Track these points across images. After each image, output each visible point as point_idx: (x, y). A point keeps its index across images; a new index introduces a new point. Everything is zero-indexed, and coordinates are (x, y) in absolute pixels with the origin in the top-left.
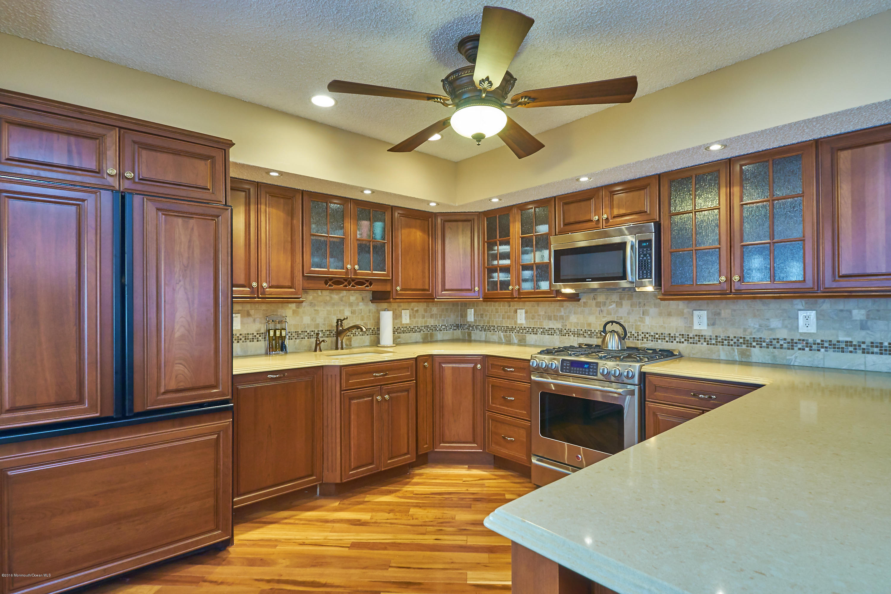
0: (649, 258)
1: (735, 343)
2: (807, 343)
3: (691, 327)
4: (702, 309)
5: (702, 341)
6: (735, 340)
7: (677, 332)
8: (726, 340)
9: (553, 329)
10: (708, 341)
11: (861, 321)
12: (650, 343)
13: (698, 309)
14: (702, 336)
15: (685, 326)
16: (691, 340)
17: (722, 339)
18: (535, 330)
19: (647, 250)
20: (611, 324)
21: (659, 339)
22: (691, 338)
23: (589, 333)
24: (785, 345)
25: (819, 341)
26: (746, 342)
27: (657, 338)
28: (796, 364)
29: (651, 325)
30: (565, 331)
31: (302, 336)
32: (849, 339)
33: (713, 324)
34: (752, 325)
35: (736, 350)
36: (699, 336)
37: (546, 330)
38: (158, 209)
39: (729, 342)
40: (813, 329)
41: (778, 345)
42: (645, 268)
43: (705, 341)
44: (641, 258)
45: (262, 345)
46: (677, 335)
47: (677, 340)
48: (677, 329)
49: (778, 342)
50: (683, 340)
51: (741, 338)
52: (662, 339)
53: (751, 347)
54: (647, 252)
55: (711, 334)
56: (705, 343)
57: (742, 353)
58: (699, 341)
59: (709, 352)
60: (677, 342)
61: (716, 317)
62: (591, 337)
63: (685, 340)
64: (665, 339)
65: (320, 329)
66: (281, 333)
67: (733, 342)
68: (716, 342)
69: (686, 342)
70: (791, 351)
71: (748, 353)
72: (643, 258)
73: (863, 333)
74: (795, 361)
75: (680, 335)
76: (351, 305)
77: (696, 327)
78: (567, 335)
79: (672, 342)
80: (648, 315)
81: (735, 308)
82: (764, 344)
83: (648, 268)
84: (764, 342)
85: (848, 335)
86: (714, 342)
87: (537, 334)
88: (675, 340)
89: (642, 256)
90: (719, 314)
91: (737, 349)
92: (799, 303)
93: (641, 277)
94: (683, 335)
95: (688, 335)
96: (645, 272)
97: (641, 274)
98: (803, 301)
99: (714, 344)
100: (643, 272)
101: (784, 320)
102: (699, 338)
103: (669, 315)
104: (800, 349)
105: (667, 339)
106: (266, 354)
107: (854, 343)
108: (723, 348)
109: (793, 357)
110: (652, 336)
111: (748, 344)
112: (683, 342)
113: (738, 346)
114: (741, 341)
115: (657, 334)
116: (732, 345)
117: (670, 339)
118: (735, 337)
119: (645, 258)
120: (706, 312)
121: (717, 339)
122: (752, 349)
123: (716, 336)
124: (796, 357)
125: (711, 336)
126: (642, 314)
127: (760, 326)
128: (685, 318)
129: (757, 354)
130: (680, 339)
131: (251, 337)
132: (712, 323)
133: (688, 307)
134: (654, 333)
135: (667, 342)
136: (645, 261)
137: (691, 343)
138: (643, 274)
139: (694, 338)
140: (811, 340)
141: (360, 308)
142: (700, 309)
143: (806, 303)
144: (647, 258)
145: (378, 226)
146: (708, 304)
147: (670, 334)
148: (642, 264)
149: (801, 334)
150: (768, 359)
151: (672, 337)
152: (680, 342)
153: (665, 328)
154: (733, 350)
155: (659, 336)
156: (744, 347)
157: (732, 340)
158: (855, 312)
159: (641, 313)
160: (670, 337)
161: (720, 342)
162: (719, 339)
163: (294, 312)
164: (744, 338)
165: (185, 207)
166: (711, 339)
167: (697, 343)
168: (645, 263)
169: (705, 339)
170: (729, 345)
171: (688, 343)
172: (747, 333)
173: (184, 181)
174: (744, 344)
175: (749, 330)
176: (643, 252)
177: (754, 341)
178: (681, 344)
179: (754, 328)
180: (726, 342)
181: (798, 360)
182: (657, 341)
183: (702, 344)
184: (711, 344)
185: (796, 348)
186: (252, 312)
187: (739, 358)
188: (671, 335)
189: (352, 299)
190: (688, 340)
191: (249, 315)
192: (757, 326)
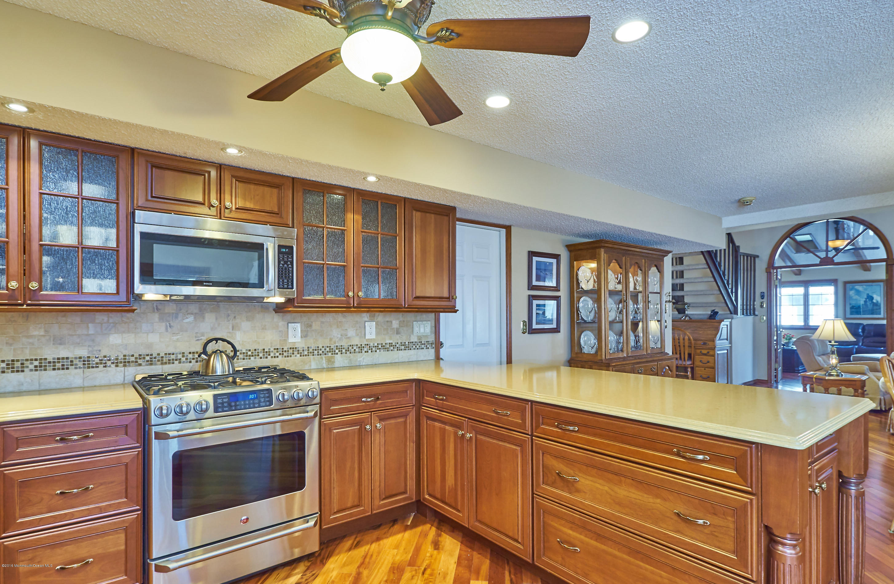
0: (290, 266)
1: (323, 352)
2: (370, 347)
3: (286, 340)
4: (296, 321)
5: (296, 353)
6: (323, 350)
7: (271, 347)
8: (316, 350)
9: (67, 358)
10: (301, 353)
11: (397, 328)
12: (242, 362)
13: (292, 321)
14: (296, 348)
15: (280, 340)
16: (285, 354)
17: (313, 350)
18: (17, 364)
19: (288, 257)
20: (215, 342)
21: (252, 356)
22: (285, 351)
23: (148, 358)
24: (357, 350)
25: (376, 345)
26: (332, 351)
27: (250, 356)
28: (364, 364)
29: (243, 341)
30: (97, 360)
32: (391, 342)
33: (306, 336)
34: (336, 335)
35: (324, 359)
36: (293, 348)
37: (50, 362)
39: (318, 352)
40: (373, 336)
41: (352, 350)
42: (286, 277)
43: (298, 353)
44: (281, 265)
46: (272, 349)
47: (272, 355)
48: (271, 343)
49: (353, 348)
50: (277, 354)
51: (328, 347)
52: (255, 355)
53: (335, 354)
54: (288, 259)
55: (304, 346)
56: (299, 355)
57: (330, 361)
58: (293, 354)
59: (302, 363)
60: (272, 357)
61: (309, 329)
62: (151, 364)
63: (280, 354)
64: (258, 355)
67: (321, 351)
68: (308, 353)
69: (280, 357)
70: (360, 354)
71: (333, 360)
72: (283, 265)
73: (398, 336)
74: (363, 362)
75: (275, 349)
77: (291, 340)
78: (101, 366)
79: (267, 358)
80: (239, 330)
81: (323, 320)
82: (344, 351)
83: (289, 277)
84: (344, 348)
85: (391, 339)
86: (306, 353)
87: (23, 371)
88: (269, 355)
89: (282, 262)
90: (311, 326)
91: (325, 357)
92: (365, 316)
93: (281, 286)
94: (277, 349)
95: (283, 349)
96: (285, 281)
97: (281, 283)
98: (368, 314)
99: (306, 355)
100: (283, 281)
101: (356, 330)
102: (293, 351)
103: (264, 328)
104: (365, 352)
105: (261, 355)
107: (393, 344)
108: (314, 358)
109: (362, 359)
110: (244, 353)
111: (332, 352)
112: (278, 357)
113: (325, 354)
114: (328, 349)
115: (250, 350)
116: (321, 355)
117: (264, 355)
118: (323, 347)
119: (286, 266)
120: (299, 325)
121: (308, 350)
122: (336, 355)
123: (308, 348)
124: (364, 359)
125: (303, 348)
126: (231, 329)
127: (341, 336)
128: (280, 331)
129: (339, 360)
130: (275, 354)
132: (304, 335)
133: (283, 320)
134: (247, 350)
135: (261, 358)
136: (286, 269)
137: (285, 357)
138: (283, 283)
139: (288, 351)
140: (372, 345)
142: (294, 321)
143: (370, 316)
144: (288, 265)
146: (301, 316)
147: (264, 349)
148: (282, 271)
149: (367, 340)
150: (346, 363)
151: (267, 352)
152: (275, 357)
153: (259, 343)
154: (322, 358)
155: (252, 353)
156: (330, 354)
157: (321, 350)
158: (394, 322)
159: (231, 327)
160: (264, 352)
161: (311, 353)
162: (311, 350)
164: (330, 347)
166: (303, 351)
167: (291, 356)
168: (286, 272)
169: (298, 351)
170: (318, 355)
171: (282, 357)
172: (332, 343)
174: (330, 352)
175: (334, 340)
176: (283, 259)
177: (337, 349)
178: (276, 359)
179: (337, 338)
180: (316, 352)
181: (365, 361)
182: (250, 359)
183: (296, 356)
184: (303, 356)
185: (363, 352)
187: (326, 365)
188: (265, 351)
190: (283, 354)
192: (339, 336)
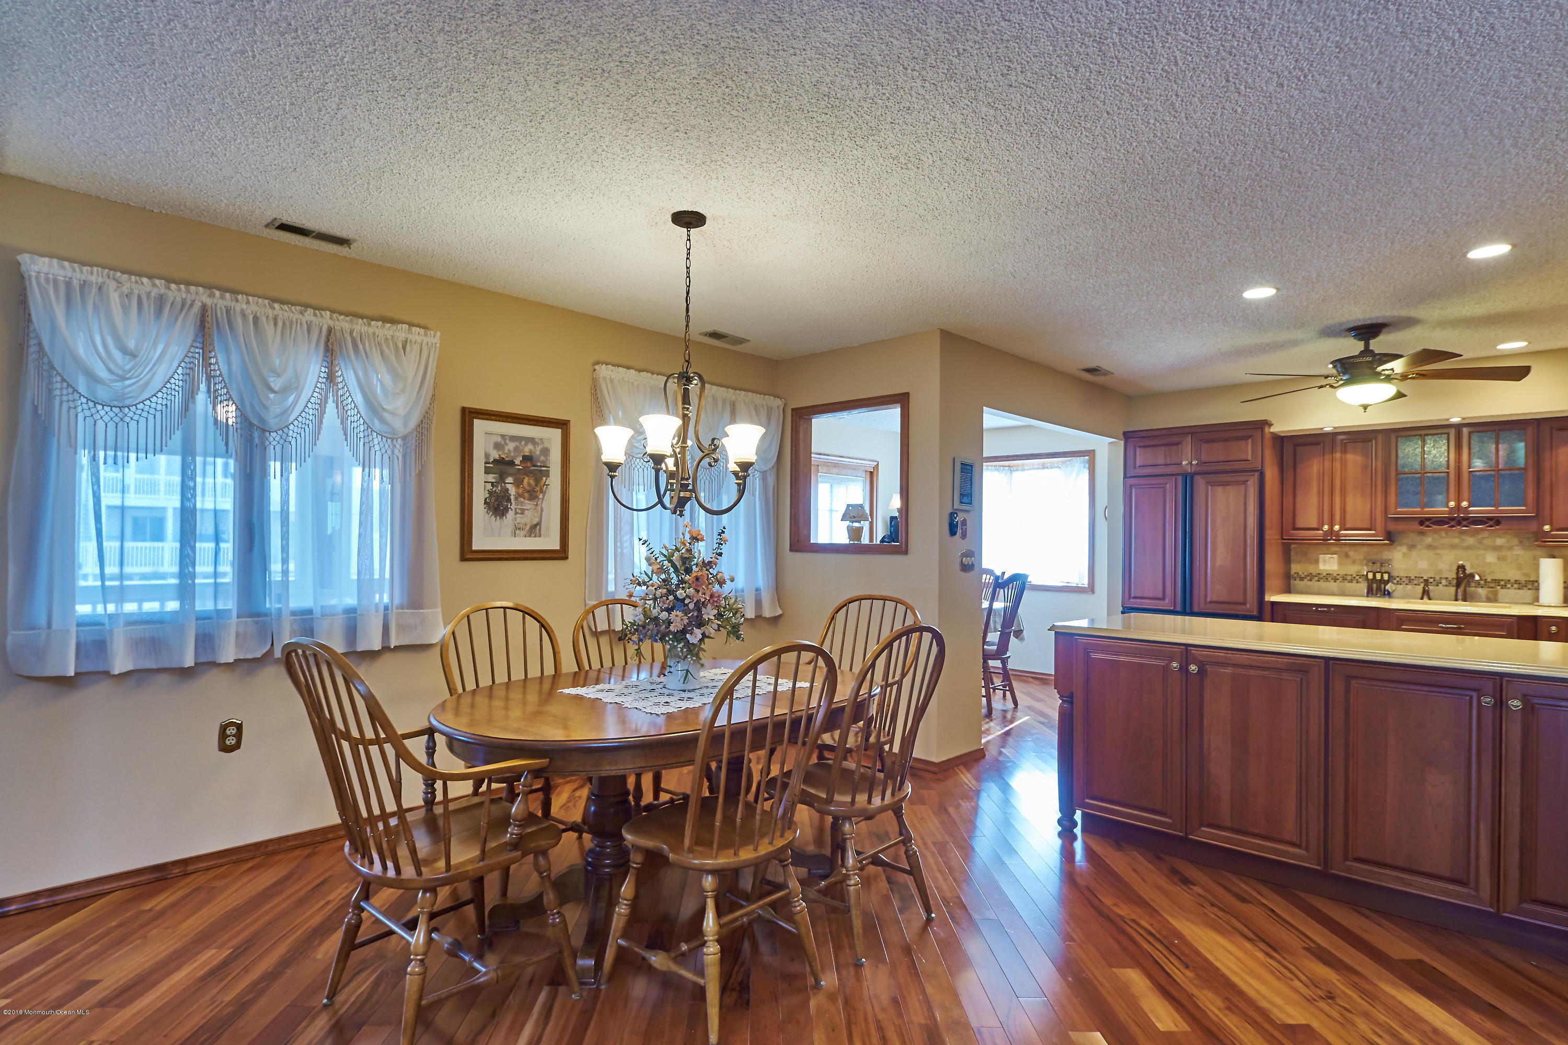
31: (1415, 582)
38: (1207, 483)
45: (1363, 587)
65: (1445, 576)
66: (1382, 576)
76: (1497, 549)
106: (1367, 596)
131: (1349, 578)
141: (1516, 553)
145: (1521, 448)
163: (1404, 555)
165: (1224, 478)
173: (1230, 459)
186: (1351, 553)
189: (1500, 541)
191: (1347, 556)
